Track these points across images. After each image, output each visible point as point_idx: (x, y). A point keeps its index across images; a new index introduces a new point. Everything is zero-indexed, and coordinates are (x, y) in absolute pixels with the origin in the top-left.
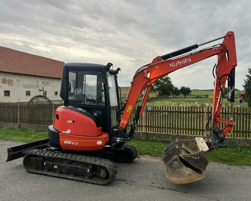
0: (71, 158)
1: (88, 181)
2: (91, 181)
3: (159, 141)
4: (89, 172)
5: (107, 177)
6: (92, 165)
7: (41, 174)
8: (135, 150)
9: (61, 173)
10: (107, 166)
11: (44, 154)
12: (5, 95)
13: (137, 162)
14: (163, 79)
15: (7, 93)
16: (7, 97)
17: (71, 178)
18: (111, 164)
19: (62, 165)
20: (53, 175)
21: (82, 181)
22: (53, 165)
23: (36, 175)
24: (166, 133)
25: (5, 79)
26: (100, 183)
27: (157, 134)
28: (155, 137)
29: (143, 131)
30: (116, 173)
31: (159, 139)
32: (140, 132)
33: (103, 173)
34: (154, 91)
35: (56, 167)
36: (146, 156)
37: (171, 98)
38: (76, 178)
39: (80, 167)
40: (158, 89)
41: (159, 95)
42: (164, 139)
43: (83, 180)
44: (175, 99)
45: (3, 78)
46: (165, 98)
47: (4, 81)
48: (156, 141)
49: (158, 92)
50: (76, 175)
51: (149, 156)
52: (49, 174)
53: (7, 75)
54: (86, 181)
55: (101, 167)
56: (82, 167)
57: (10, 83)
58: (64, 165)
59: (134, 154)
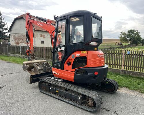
0: (67, 87)
1: (79, 106)
2: (81, 107)
3: (135, 77)
4: (80, 99)
5: (94, 106)
6: (82, 94)
7: (48, 95)
8: (117, 84)
9: (61, 96)
10: (94, 98)
11: (50, 82)
12: (42, 43)
13: (118, 93)
14: (134, 34)
15: (43, 42)
16: (42, 44)
17: (67, 101)
18: (98, 95)
19: (62, 91)
20: (56, 97)
21: (75, 106)
22: (56, 90)
23: (45, 95)
24: (141, 72)
25: (41, 34)
26: (89, 110)
27: (133, 72)
28: (131, 74)
29: (122, 69)
30: (102, 103)
31: (135, 76)
32: (120, 69)
33: (90, 102)
34: (127, 41)
35: (57, 91)
36: (125, 88)
37: (139, 46)
38: (70, 102)
39: (73, 94)
40: (130, 40)
41: (131, 44)
42: (139, 76)
43: (75, 104)
44: (142, 47)
45: (40, 34)
46: (135, 46)
47: (41, 36)
48: (133, 77)
49: (130, 42)
50: (70, 100)
51: (128, 89)
52: (53, 95)
53: (42, 32)
54: (78, 106)
55: (89, 97)
56: (75, 94)
57: (44, 37)
58: (63, 91)
59: (116, 87)
